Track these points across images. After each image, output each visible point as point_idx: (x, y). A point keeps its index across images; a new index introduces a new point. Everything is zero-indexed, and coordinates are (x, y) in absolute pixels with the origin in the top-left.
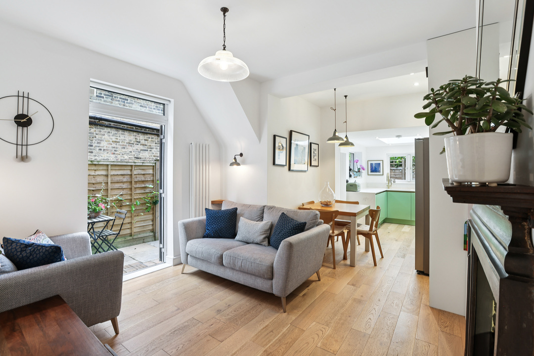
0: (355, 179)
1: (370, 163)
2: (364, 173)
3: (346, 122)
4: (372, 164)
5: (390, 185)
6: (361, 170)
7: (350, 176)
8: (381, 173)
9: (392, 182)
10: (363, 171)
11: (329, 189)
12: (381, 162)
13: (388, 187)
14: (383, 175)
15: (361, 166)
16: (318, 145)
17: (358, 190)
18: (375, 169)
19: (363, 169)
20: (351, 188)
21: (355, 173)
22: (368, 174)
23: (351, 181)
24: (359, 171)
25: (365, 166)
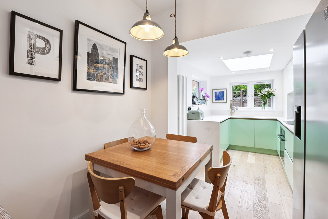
0: (200, 106)
1: (214, 91)
2: (209, 101)
3: (175, 16)
4: (216, 93)
5: (233, 112)
6: (206, 98)
7: (194, 103)
8: (225, 101)
9: (235, 109)
10: (208, 99)
11: (144, 120)
12: (224, 91)
13: (231, 114)
14: (226, 102)
15: (205, 94)
16: (147, 61)
17: (202, 118)
18: (219, 97)
19: (208, 97)
20: (193, 116)
21: (200, 101)
22: (213, 103)
23: (194, 108)
24: (204, 99)
25: (210, 95)
